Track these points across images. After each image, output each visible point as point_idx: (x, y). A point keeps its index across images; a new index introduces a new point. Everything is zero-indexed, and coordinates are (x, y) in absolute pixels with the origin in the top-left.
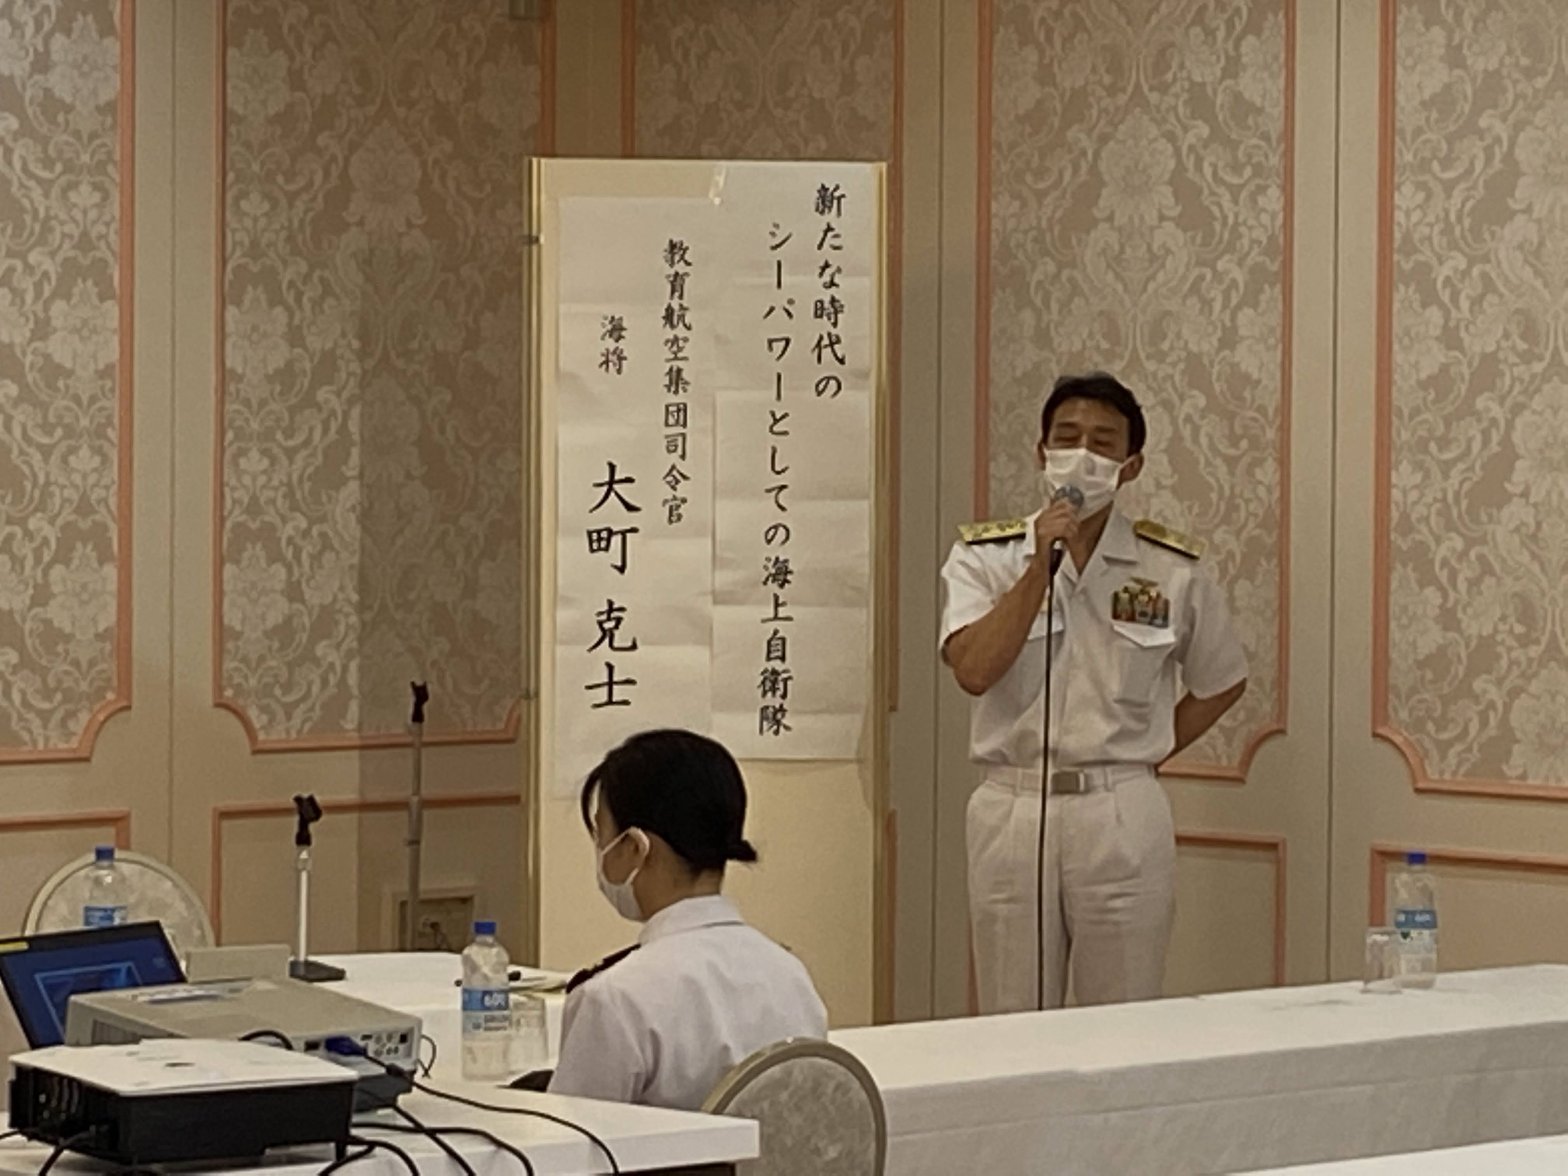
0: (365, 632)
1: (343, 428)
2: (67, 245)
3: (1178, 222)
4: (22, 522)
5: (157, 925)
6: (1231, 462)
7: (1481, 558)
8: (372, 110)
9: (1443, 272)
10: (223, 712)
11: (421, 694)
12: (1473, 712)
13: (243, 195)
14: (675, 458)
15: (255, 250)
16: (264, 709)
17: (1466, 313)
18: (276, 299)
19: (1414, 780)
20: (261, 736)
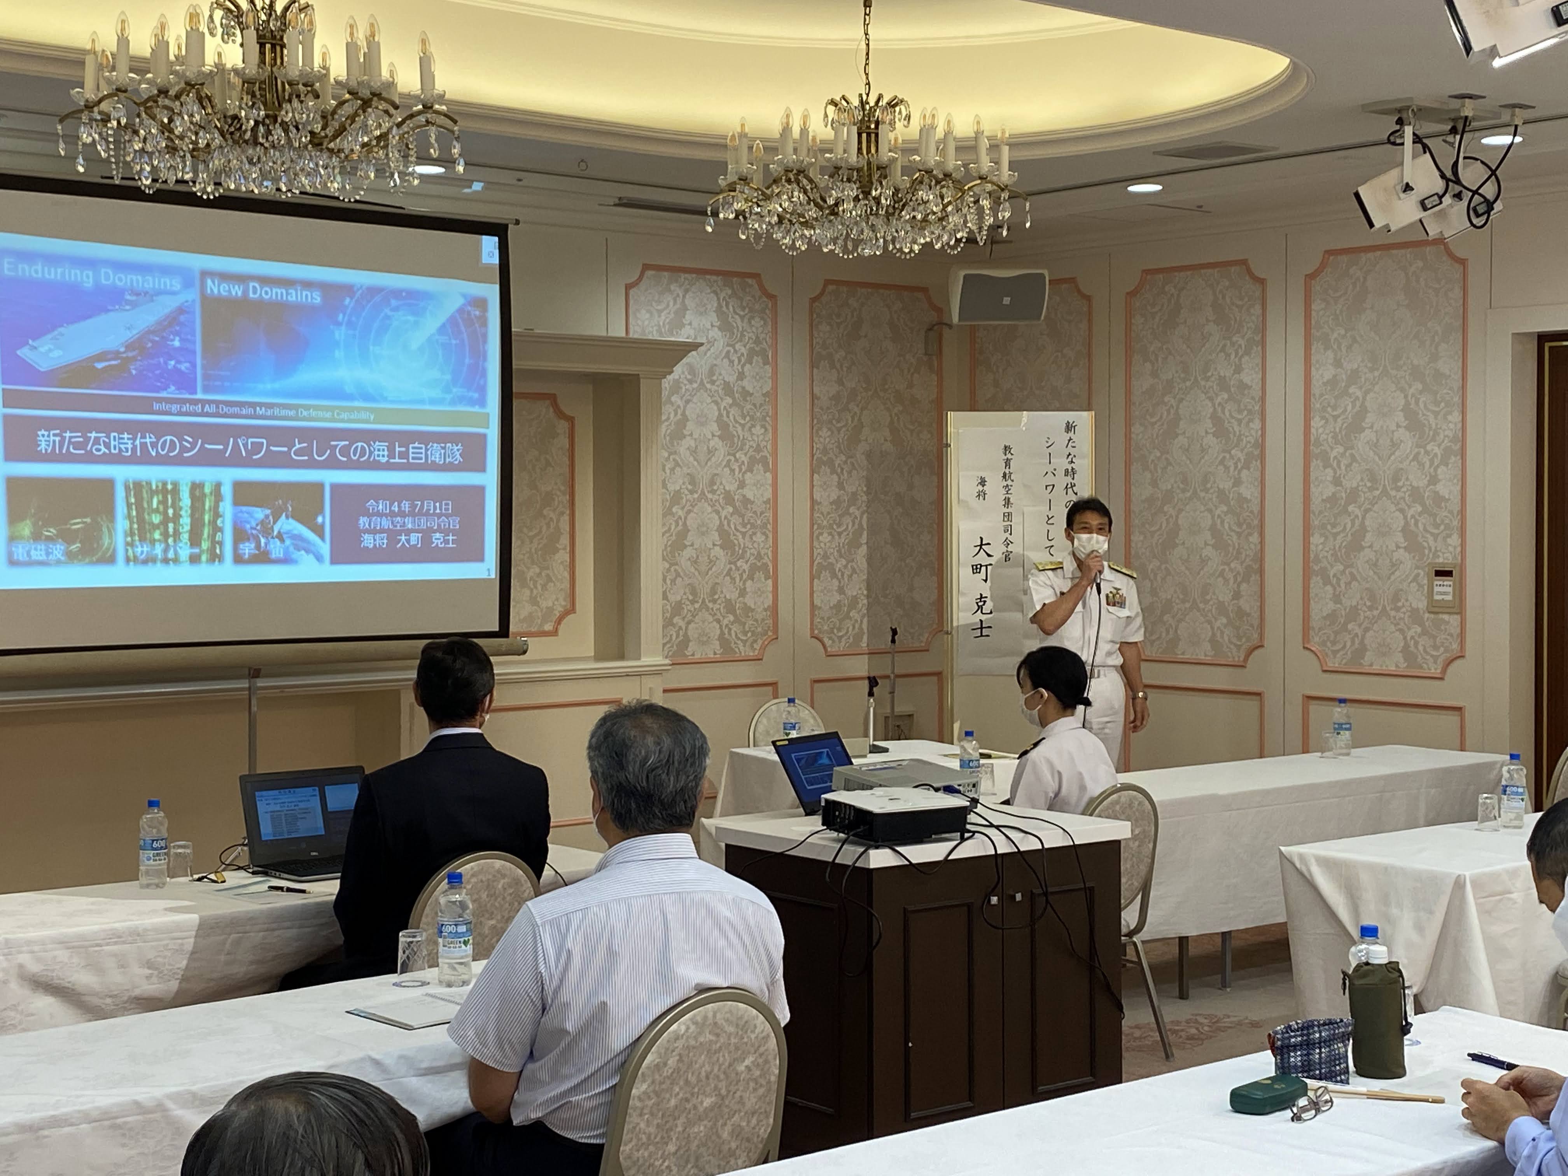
0: (869, 607)
1: (860, 524)
2: (751, 450)
3: (1214, 435)
4: (735, 563)
5: (837, 733)
6: (1239, 535)
7: (1351, 573)
8: (870, 393)
9: (1333, 454)
10: (813, 639)
11: (894, 632)
12: (1347, 638)
13: (820, 429)
14: (1007, 535)
15: (825, 451)
16: (830, 638)
17: (1344, 471)
18: (833, 471)
19: (1322, 666)
20: (829, 649)
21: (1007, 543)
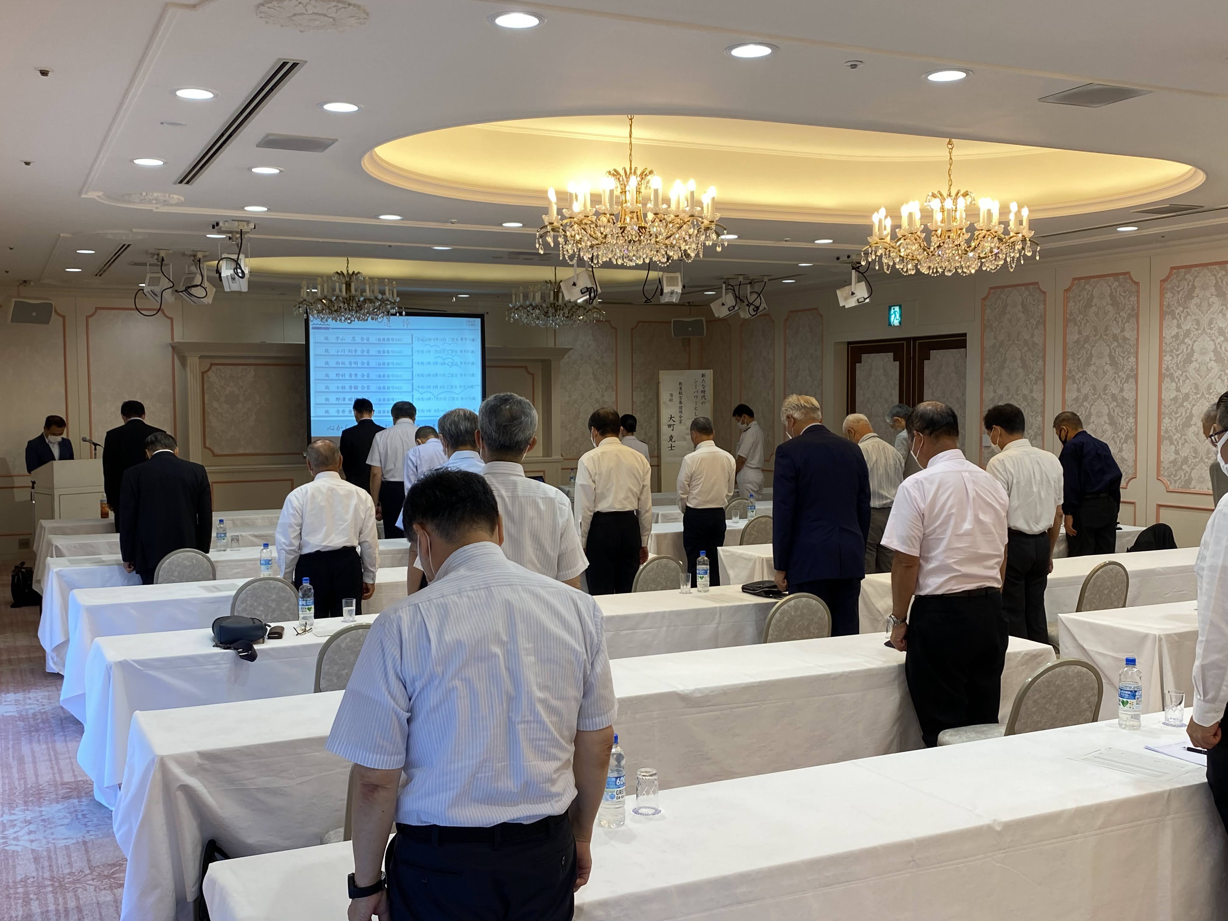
2: (606, 384)
14: (680, 414)
21: (681, 417)
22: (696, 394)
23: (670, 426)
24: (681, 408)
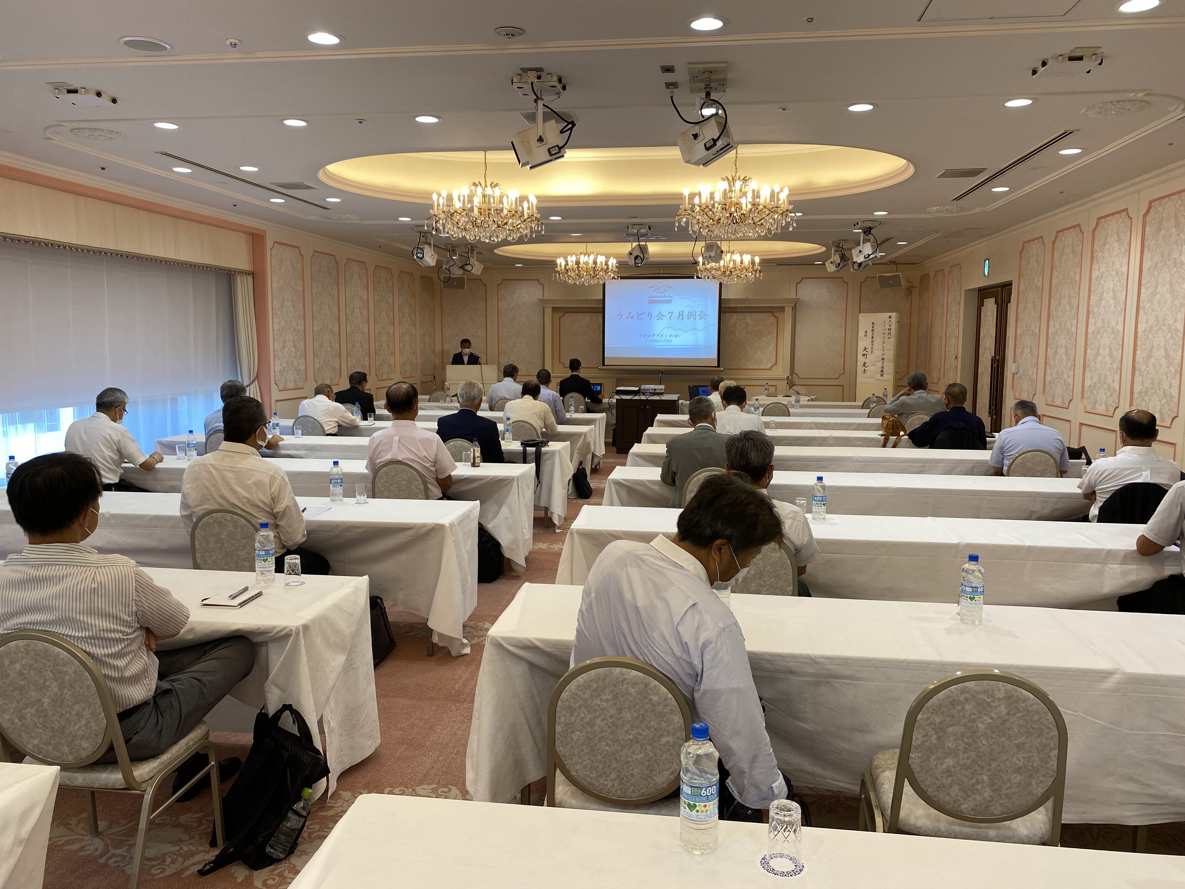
21: (872, 348)
22: (884, 331)
23: (864, 355)
24: (873, 341)
